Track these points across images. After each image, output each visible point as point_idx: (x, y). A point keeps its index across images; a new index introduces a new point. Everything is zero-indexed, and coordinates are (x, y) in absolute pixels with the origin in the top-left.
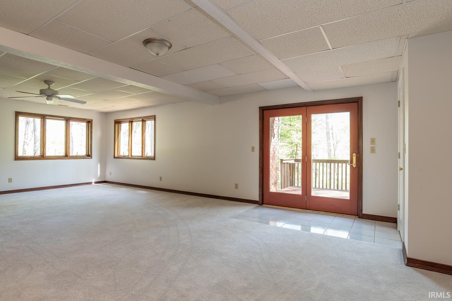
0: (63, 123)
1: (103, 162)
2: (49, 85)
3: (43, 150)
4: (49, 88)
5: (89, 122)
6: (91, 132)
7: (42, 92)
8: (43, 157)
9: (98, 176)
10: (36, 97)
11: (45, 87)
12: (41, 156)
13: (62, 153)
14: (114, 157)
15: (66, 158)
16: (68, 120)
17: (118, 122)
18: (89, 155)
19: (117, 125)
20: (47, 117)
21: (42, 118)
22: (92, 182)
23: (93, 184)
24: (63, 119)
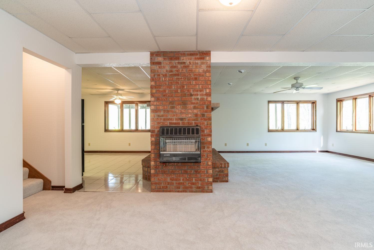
0: (295, 105)
1: (326, 135)
2: (297, 80)
3: (283, 125)
4: (297, 82)
5: (314, 103)
6: (316, 111)
7: (293, 86)
8: (283, 130)
9: (322, 146)
10: (289, 89)
11: (295, 82)
12: (282, 129)
13: (295, 128)
14: (337, 131)
15: (298, 131)
16: (298, 103)
17: (339, 101)
18: (314, 129)
19: (339, 103)
20: (285, 102)
21: (282, 104)
22: (316, 151)
23: (317, 152)
24: (295, 102)
